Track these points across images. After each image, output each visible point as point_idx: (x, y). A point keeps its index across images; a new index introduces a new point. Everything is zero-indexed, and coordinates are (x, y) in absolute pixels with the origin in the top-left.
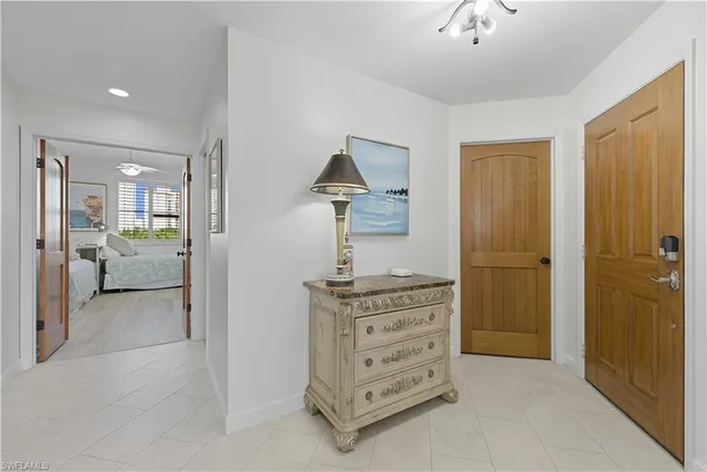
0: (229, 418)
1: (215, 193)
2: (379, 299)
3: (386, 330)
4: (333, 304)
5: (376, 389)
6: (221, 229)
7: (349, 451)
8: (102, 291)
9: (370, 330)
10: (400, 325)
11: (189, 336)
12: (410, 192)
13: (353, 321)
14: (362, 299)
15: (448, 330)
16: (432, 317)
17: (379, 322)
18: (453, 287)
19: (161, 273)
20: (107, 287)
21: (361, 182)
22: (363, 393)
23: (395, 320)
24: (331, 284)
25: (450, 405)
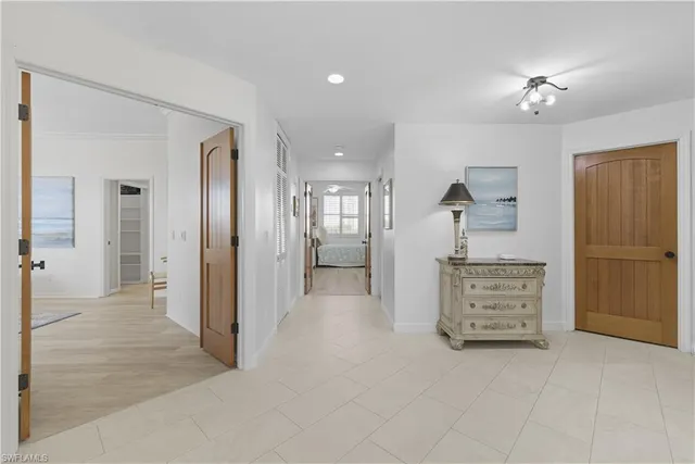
0: (396, 325)
1: (387, 198)
2: (479, 269)
3: (485, 288)
4: (450, 269)
5: (479, 323)
6: (391, 228)
7: (457, 349)
8: (317, 266)
9: (473, 287)
10: (496, 288)
11: (370, 293)
12: (518, 199)
13: (461, 279)
14: (468, 267)
15: (540, 298)
16: (524, 287)
17: (480, 283)
18: (545, 268)
19: (345, 257)
20: (320, 264)
21: (469, 198)
22: (468, 322)
23: (493, 284)
24: (450, 259)
25: (540, 350)
